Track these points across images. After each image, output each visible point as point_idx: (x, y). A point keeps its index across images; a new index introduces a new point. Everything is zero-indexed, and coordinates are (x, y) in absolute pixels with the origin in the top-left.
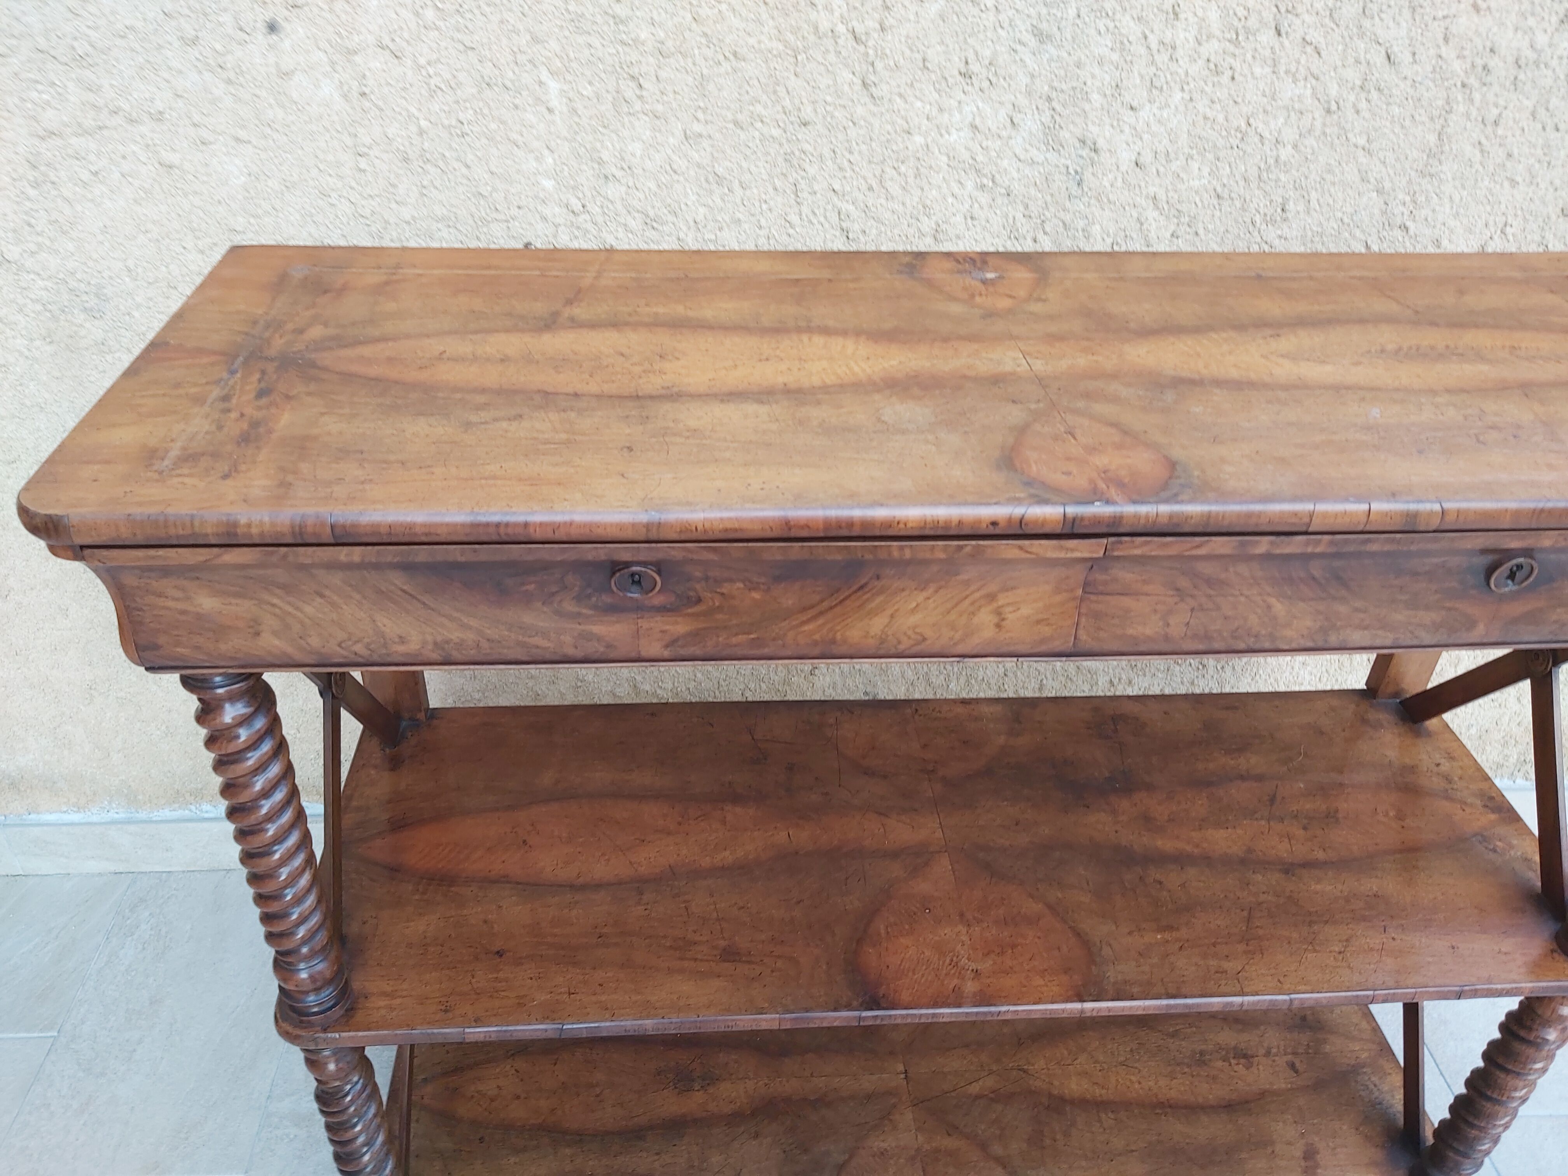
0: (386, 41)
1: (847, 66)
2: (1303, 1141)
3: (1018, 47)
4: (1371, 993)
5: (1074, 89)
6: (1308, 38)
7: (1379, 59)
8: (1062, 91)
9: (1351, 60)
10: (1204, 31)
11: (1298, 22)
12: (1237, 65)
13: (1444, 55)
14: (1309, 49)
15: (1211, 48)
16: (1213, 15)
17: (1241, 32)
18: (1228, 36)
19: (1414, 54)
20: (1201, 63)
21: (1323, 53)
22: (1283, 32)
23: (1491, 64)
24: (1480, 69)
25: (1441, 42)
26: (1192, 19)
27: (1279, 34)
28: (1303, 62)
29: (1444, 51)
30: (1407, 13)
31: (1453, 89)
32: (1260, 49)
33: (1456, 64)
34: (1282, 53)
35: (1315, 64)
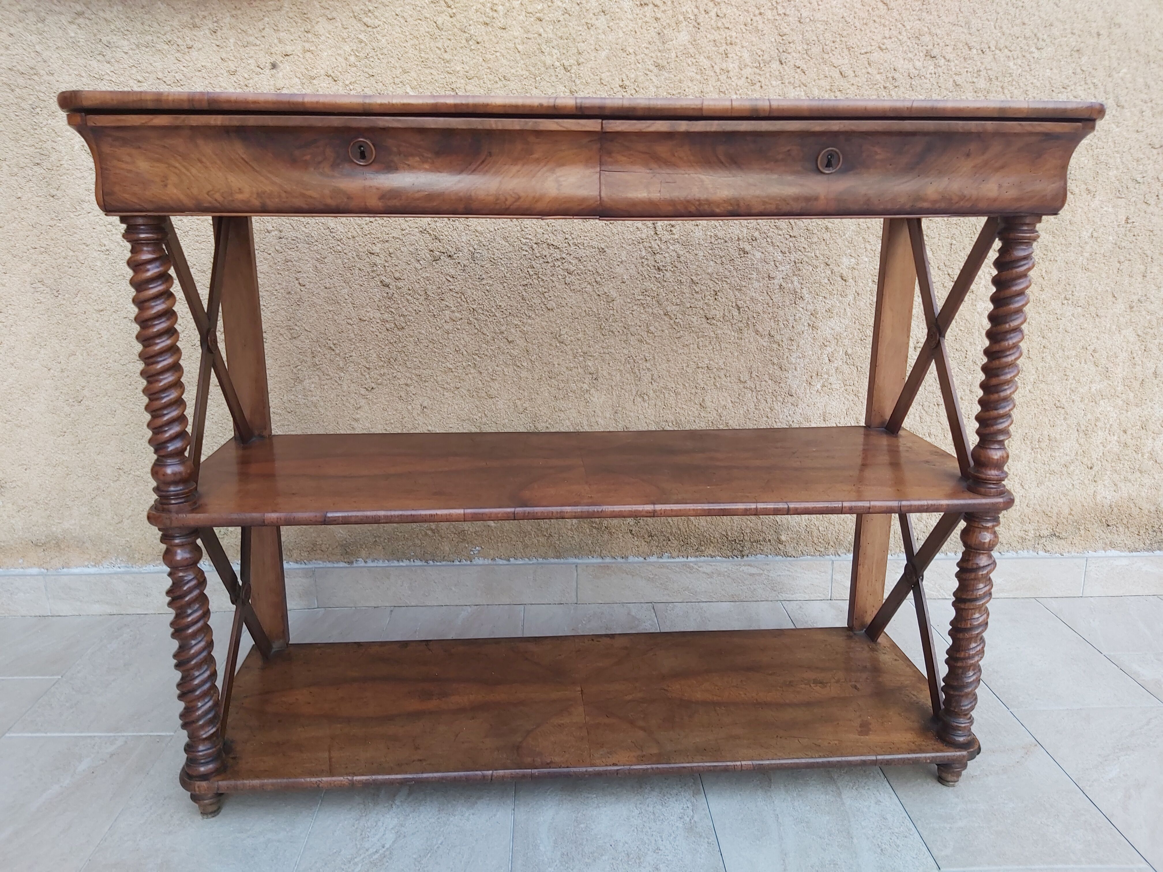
0: (330, 72)
1: (562, 83)
3: (648, 73)
5: (679, 93)
6: (796, 64)
7: (837, 75)
8: (673, 95)
10: (742, 63)
11: (790, 56)
12: (762, 79)
13: (870, 72)
14: (798, 70)
15: (747, 72)
16: (746, 55)
17: (761, 62)
18: (755, 65)
19: (854, 72)
20: (743, 79)
21: (806, 72)
22: (783, 61)
23: (896, 76)
24: (891, 79)
25: (867, 66)
26: (735, 57)
27: (782, 64)
28: (797, 77)
29: (869, 70)
30: (846, 52)
31: (880, 90)
32: (773, 72)
33: (878, 77)
34: (785, 73)
35: (803, 78)
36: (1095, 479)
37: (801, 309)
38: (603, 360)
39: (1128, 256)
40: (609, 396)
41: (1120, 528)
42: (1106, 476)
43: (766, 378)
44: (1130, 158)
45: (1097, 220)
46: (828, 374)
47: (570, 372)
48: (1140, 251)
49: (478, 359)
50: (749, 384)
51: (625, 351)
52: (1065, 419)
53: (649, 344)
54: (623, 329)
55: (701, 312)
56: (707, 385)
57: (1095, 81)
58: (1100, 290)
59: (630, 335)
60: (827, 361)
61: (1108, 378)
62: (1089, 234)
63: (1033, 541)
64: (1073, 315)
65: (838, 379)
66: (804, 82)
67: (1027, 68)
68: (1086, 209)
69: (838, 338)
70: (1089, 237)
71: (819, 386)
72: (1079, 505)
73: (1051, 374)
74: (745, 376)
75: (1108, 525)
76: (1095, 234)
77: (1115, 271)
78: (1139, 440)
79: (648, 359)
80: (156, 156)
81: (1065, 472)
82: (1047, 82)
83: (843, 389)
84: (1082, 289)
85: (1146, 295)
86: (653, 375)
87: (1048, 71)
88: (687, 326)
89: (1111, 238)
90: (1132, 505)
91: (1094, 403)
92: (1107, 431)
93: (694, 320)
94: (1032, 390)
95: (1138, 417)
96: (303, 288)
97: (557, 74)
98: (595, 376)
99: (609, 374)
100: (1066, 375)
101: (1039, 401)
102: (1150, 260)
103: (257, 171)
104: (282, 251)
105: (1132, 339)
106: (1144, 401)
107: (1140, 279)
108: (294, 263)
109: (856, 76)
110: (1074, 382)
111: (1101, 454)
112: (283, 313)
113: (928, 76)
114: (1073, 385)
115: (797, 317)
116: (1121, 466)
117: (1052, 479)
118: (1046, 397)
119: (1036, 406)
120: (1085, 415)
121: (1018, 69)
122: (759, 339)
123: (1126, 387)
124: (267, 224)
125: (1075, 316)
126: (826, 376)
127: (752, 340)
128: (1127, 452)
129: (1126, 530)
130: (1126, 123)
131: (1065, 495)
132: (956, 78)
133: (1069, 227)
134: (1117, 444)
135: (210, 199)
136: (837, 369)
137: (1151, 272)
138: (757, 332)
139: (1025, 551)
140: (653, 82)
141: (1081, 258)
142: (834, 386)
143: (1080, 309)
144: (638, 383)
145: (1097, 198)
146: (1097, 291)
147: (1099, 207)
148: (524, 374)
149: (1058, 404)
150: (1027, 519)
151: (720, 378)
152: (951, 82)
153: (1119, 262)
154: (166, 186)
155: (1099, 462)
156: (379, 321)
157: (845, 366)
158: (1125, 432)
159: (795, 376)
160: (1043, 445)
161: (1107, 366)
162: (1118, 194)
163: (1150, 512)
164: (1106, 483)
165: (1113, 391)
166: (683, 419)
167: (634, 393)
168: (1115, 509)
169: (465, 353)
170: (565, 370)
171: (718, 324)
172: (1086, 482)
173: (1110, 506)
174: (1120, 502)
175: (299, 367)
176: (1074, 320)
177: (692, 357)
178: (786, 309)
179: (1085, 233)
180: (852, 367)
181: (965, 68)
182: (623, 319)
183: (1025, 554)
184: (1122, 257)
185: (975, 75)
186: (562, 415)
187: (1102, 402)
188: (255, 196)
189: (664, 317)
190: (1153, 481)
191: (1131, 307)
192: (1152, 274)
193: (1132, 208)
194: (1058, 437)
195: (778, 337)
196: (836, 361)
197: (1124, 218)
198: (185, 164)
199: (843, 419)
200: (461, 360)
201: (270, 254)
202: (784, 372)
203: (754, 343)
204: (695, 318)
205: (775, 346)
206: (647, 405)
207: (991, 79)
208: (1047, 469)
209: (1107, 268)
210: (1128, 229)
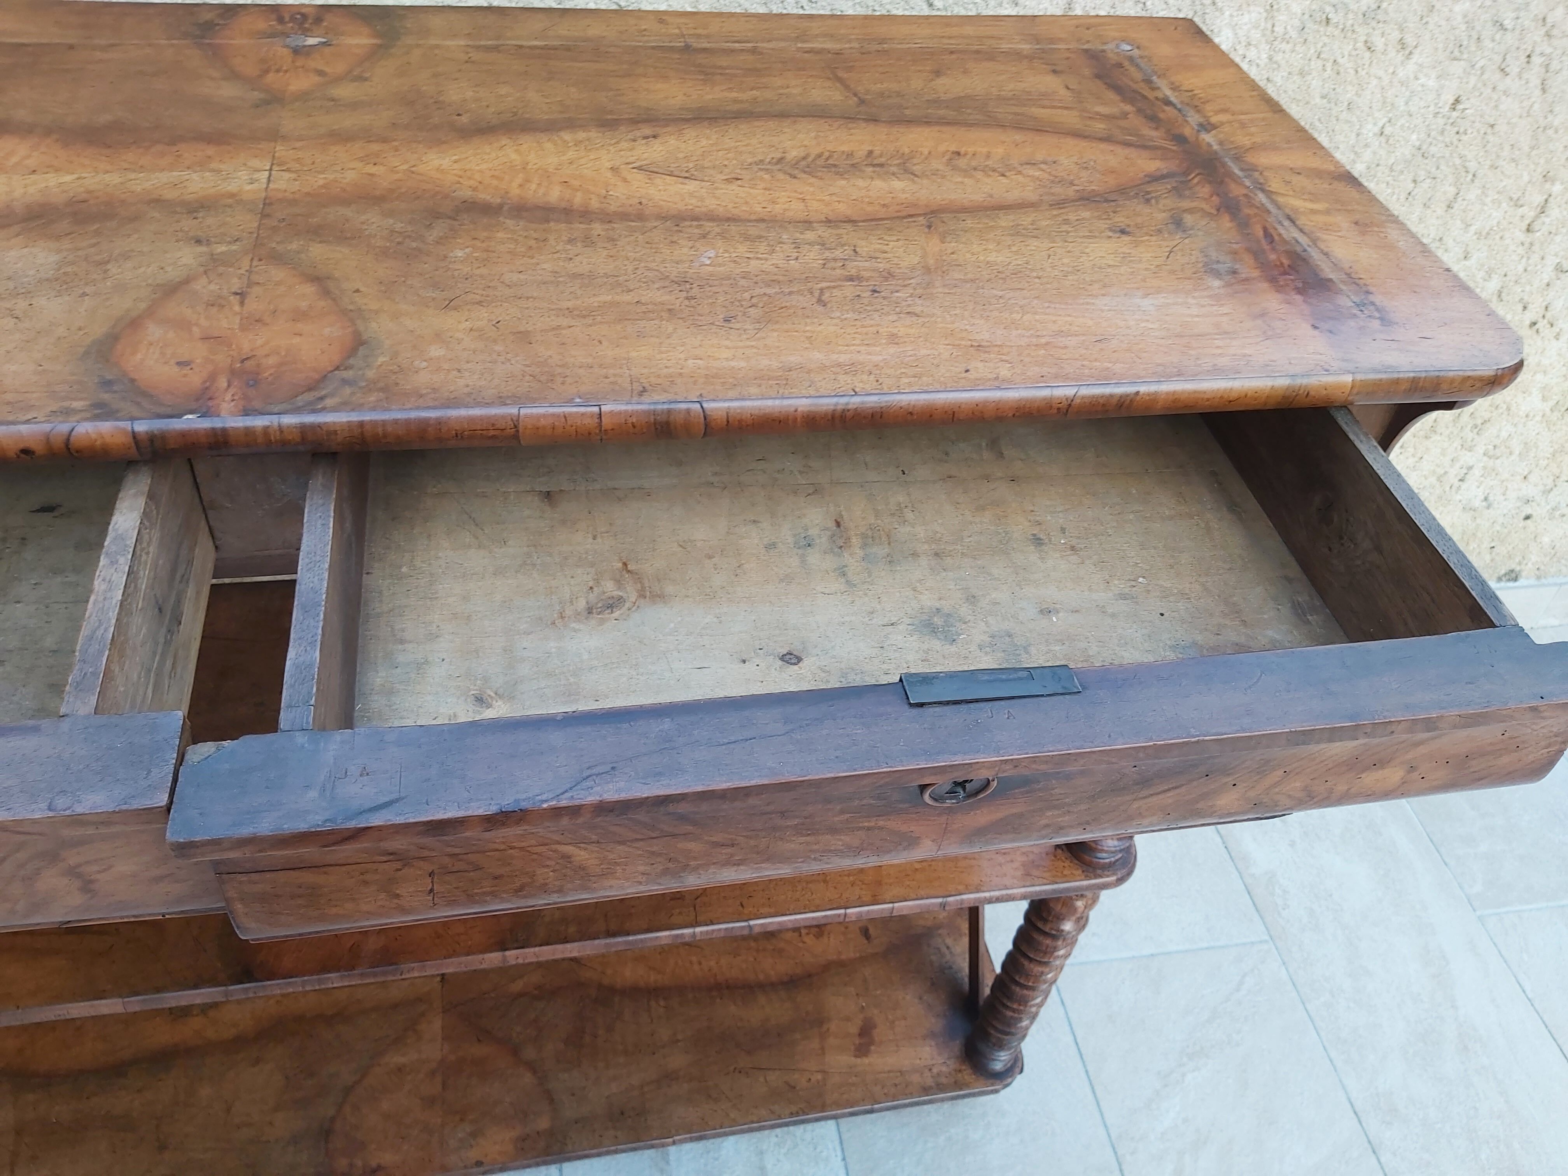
2: (861, 1016)
4: (842, 911)
39: (1433, 170)
45: (1400, 102)
48: (1458, 161)
62: (1377, 129)
70: (1375, 134)
76: (1388, 130)
77: (1403, 197)
85: (1441, 239)
89: (1414, 137)
102: (1470, 176)
107: (1440, 212)
133: (1344, 116)
137: (1464, 200)
145: (1414, 60)
147: (1412, 76)
153: (1415, 181)
162: (1456, 53)
184: (1423, 173)
192: (1465, 202)
193: (1473, 80)
197: (1451, 101)
209: (1389, 191)
210: (1451, 121)
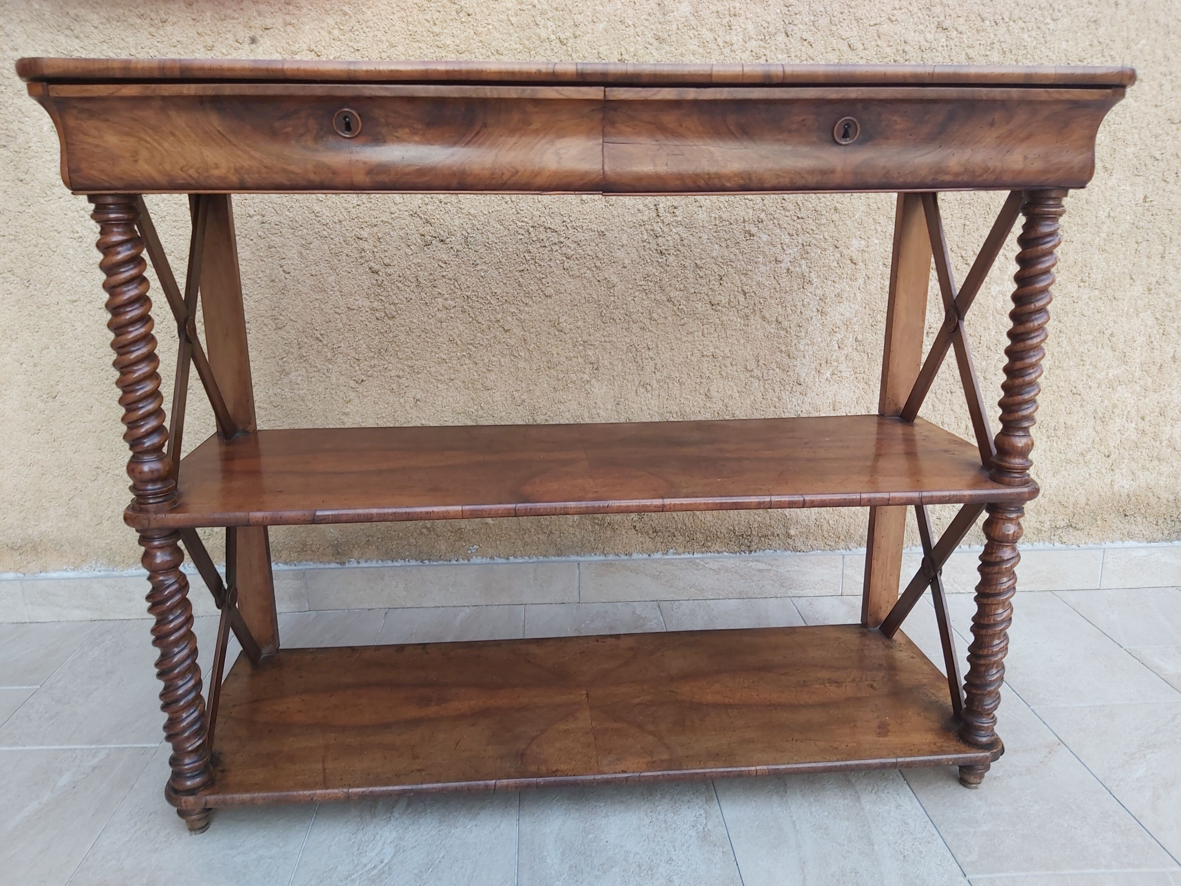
0: (313, 47)
3: (648, 46)
6: (803, 37)
7: (845, 48)
9: (830, 49)
10: (746, 35)
11: (795, 28)
12: (767, 53)
13: (879, 44)
14: (805, 43)
15: (752, 44)
16: (750, 27)
17: (766, 34)
18: (760, 37)
19: (863, 44)
20: (748, 52)
21: (813, 45)
22: (789, 34)
23: (906, 49)
24: (901, 52)
25: (876, 38)
26: (739, 29)
27: (788, 36)
28: (803, 50)
29: (879, 42)
30: (855, 24)
32: (779, 45)
33: (888, 50)
34: (791, 46)
35: (811, 51)
36: (1113, 468)
37: (809, 294)
38: (604, 349)
39: (1146, 236)
40: (610, 386)
41: (1139, 518)
42: (1124, 465)
43: (774, 366)
44: (1148, 134)
45: (1115, 199)
46: (837, 361)
47: (570, 362)
48: (1159, 231)
49: (473, 349)
50: (756, 372)
51: (628, 340)
52: (1081, 406)
53: (652, 332)
54: (625, 316)
55: (706, 298)
56: (712, 374)
57: (1113, 53)
58: (1117, 271)
59: (631, 322)
60: (837, 348)
61: (1125, 363)
62: (1106, 214)
63: (1049, 532)
64: (1089, 298)
65: (848, 367)
66: (811, 55)
67: (1042, 41)
68: (1103, 188)
69: (848, 324)
70: (1106, 217)
71: (828, 375)
72: (1096, 494)
73: (1067, 359)
74: (752, 365)
75: (1126, 515)
76: (1112, 214)
77: (1133, 252)
78: (1157, 427)
79: (651, 347)
80: (127, 129)
81: (1081, 461)
82: (1063, 55)
83: (853, 377)
84: (1099, 271)
85: (1164, 277)
86: (656, 364)
87: (1064, 43)
88: (691, 313)
89: (1128, 218)
90: (1150, 495)
91: (1111, 389)
92: (1125, 419)
93: (699, 306)
94: (1048, 376)
95: (1156, 404)
96: (287, 276)
97: (552, 47)
98: (595, 367)
99: (611, 363)
100: (1082, 360)
101: (1055, 387)
102: (1169, 240)
103: (235, 145)
104: (265, 236)
105: (1150, 323)
106: (1162, 387)
107: (1158, 261)
108: (278, 249)
109: (865, 49)
110: (1091, 367)
111: (1118, 442)
112: (267, 302)
113: (940, 49)
114: (1090, 371)
115: (805, 303)
116: (1139, 454)
117: (1068, 468)
118: (1062, 384)
119: (1052, 393)
120: (1102, 401)
121: (1032, 41)
122: (766, 325)
123: (1144, 372)
124: (249, 208)
125: (1092, 298)
126: (835, 364)
127: (759, 327)
128: (1145, 440)
129: (1144, 520)
130: (1144, 97)
131: (1082, 484)
132: (969, 51)
133: (1085, 207)
134: (1135, 431)
135: (184, 175)
136: (847, 356)
137: (1170, 253)
138: (764, 318)
139: (1041, 543)
140: (653, 56)
141: (1098, 239)
142: (843, 374)
143: (1096, 291)
144: (641, 373)
145: (1114, 176)
146: (1114, 273)
147: (1116, 185)
148: (521, 364)
149: (1075, 391)
150: (1042, 509)
151: (726, 366)
152: (963, 56)
153: (1137, 243)
154: (136, 161)
155: (1117, 450)
156: (368, 310)
157: (855, 354)
158: (1143, 419)
159: (803, 364)
160: (1059, 433)
161: (1125, 351)
162: (1136, 172)
163: (1168, 501)
164: (1124, 471)
165: (1131, 376)
166: (688, 410)
167: (637, 383)
168: (1133, 499)
169: (459, 342)
170: (564, 360)
171: (724, 310)
172: (1103, 470)
173: (1128, 496)
174: (1138, 491)
175: (285, 359)
176: (1091, 303)
177: (697, 345)
178: (795, 295)
179: (1101, 213)
180: (862, 354)
181: (978, 40)
182: (624, 306)
183: (1041, 545)
184: (1140, 238)
185: (988, 48)
186: (562, 407)
187: (1119, 388)
188: (232, 171)
189: (667, 303)
190: (1171, 469)
191: (1150, 290)
192: (1171, 255)
193: (1151, 187)
194: (1074, 424)
195: (785, 324)
196: (846, 348)
197: (1142, 197)
198: (156, 137)
199: (853, 408)
200: (455, 350)
201: (252, 240)
202: (793, 360)
203: (761, 331)
204: (700, 304)
205: (783, 333)
206: (650, 396)
207: (1004, 52)
208: (1063, 458)
209: (1124, 249)
210: (1146, 208)
